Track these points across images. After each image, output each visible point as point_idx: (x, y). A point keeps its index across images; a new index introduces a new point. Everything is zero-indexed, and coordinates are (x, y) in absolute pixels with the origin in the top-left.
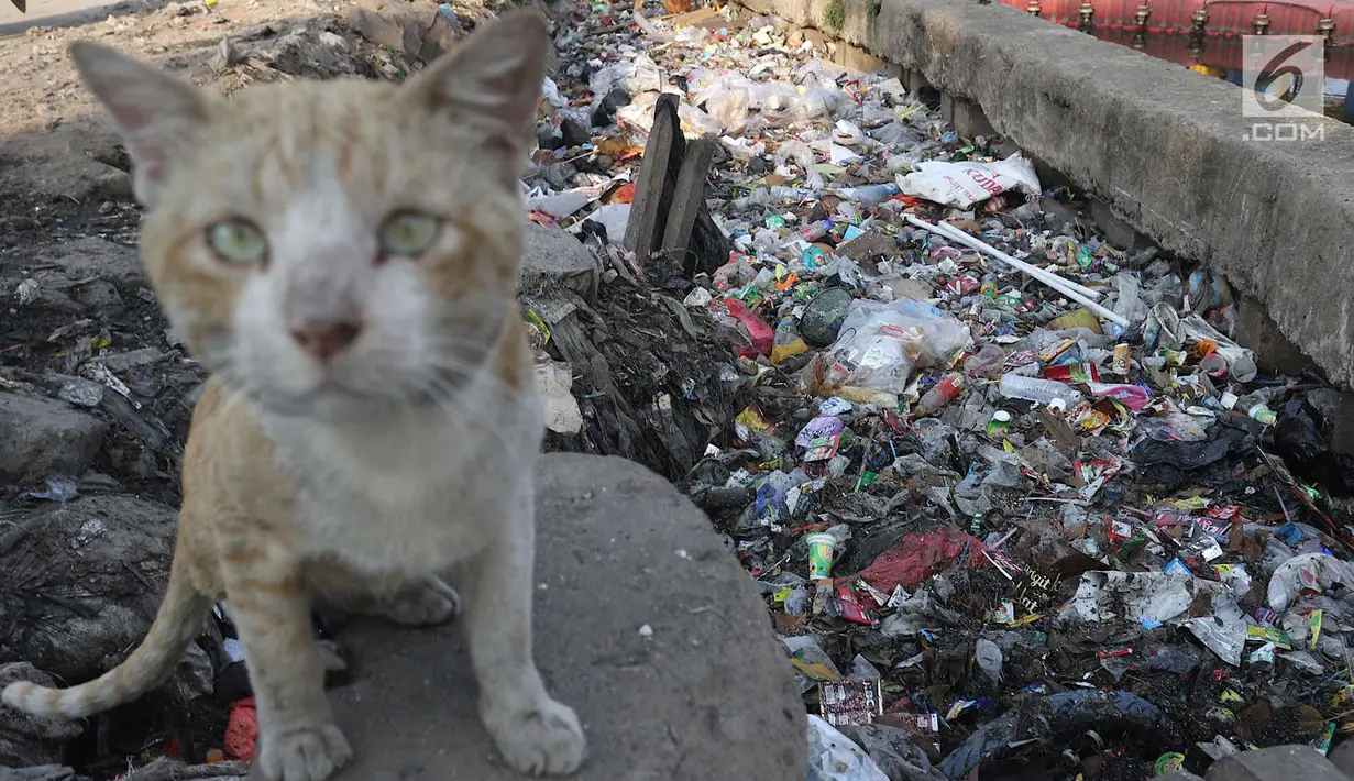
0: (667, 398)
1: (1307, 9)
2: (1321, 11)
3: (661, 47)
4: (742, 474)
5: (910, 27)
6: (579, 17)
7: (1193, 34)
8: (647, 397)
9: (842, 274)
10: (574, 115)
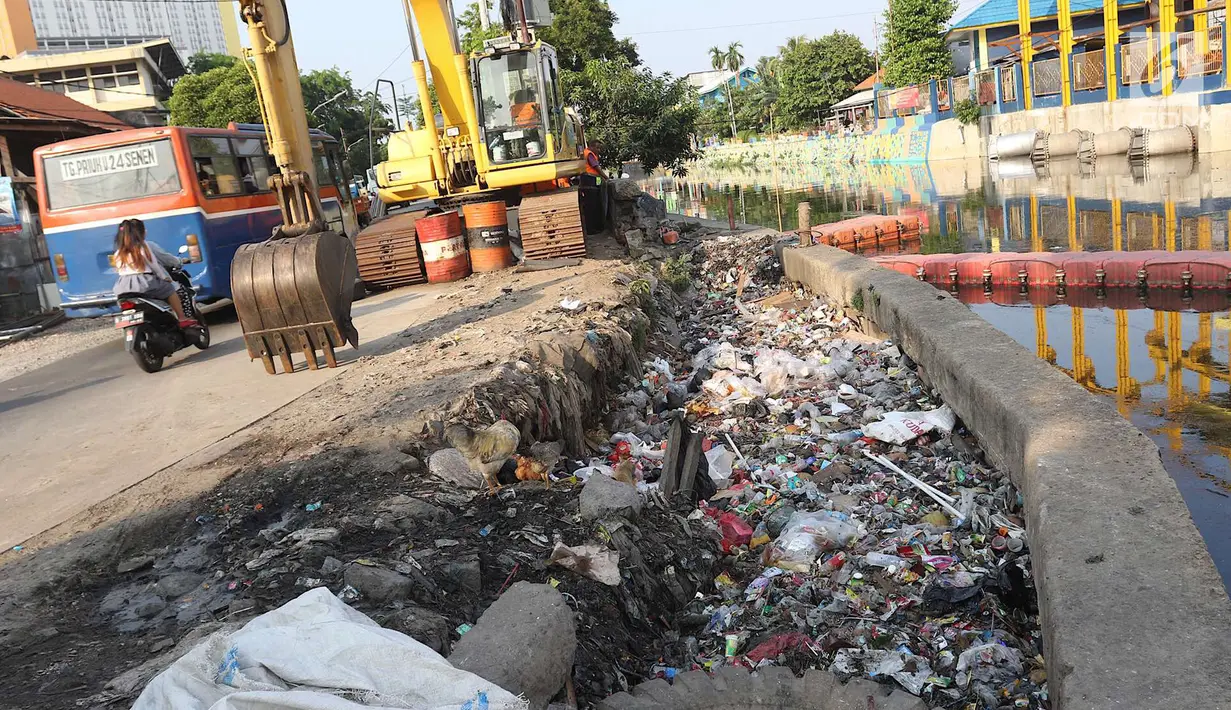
0: (672, 568)
1: (1218, 265)
3: (749, 326)
4: (710, 608)
6: (699, 303)
7: (1139, 287)
8: (661, 568)
9: (808, 493)
10: (677, 386)
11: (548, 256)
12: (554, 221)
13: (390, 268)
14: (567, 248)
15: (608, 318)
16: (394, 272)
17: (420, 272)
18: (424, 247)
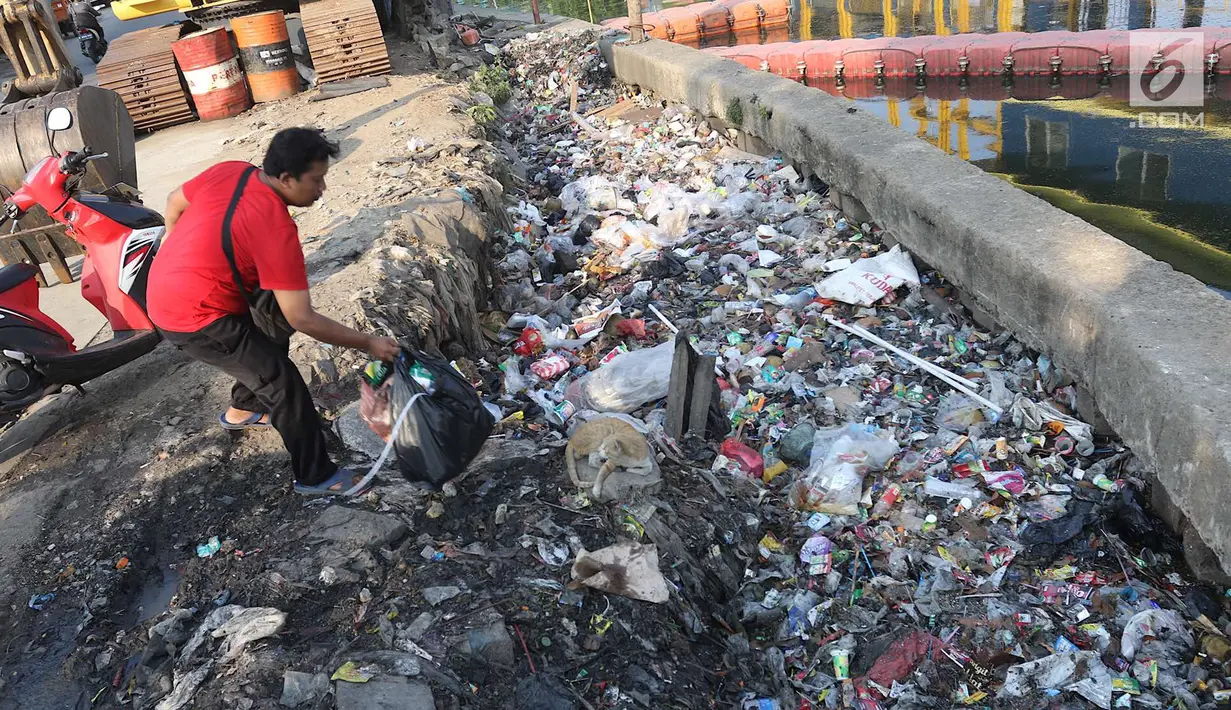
0: (717, 548)
2: (1100, 50)
3: (600, 145)
4: (773, 593)
5: (798, 135)
6: (529, 119)
8: (705, 551)
9: (794, 388)
10: (561, 241)
11: (345, 76)
12: (348, 32)
13: (149, 105)
14: (368, 65)
15: (469, 165)
16: (154, 111)
17: (188, 108)
18: (188, 76)
